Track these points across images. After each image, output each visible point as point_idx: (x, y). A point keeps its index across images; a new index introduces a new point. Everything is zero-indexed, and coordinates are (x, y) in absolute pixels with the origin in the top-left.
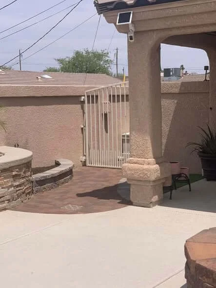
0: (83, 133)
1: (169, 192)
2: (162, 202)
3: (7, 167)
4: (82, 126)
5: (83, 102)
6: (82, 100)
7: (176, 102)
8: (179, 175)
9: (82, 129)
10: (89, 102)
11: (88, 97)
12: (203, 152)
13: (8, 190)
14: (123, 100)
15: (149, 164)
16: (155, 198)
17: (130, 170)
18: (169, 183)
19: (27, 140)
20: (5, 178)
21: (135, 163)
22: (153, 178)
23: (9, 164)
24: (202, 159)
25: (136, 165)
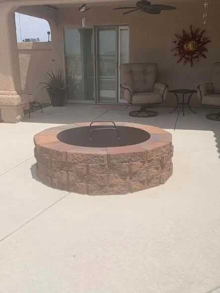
1: (28, 114)
2: (24, 120)
7: (30, 55)
8: (34, 103)
12: (50, 88)
15: (12, 95)
16: (19, 117)
18: (28, 108)
22: (16, 104)
24: (49, 93)
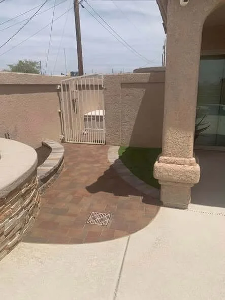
0: (60, 116)
3: (14, 188)
4: (60, 111)
5: (60, 90)
6: (58, 88)
9: (60, 113)
10: (64, 90)
11: (64, 86)
13: (18, 216)
14: (84, 89)
15: (191, 164)
17: (167, 171)
19: (16, 127)
20: (13, 203)
21: (173, 163)
23: (16, 183)
25: (174, 165)
